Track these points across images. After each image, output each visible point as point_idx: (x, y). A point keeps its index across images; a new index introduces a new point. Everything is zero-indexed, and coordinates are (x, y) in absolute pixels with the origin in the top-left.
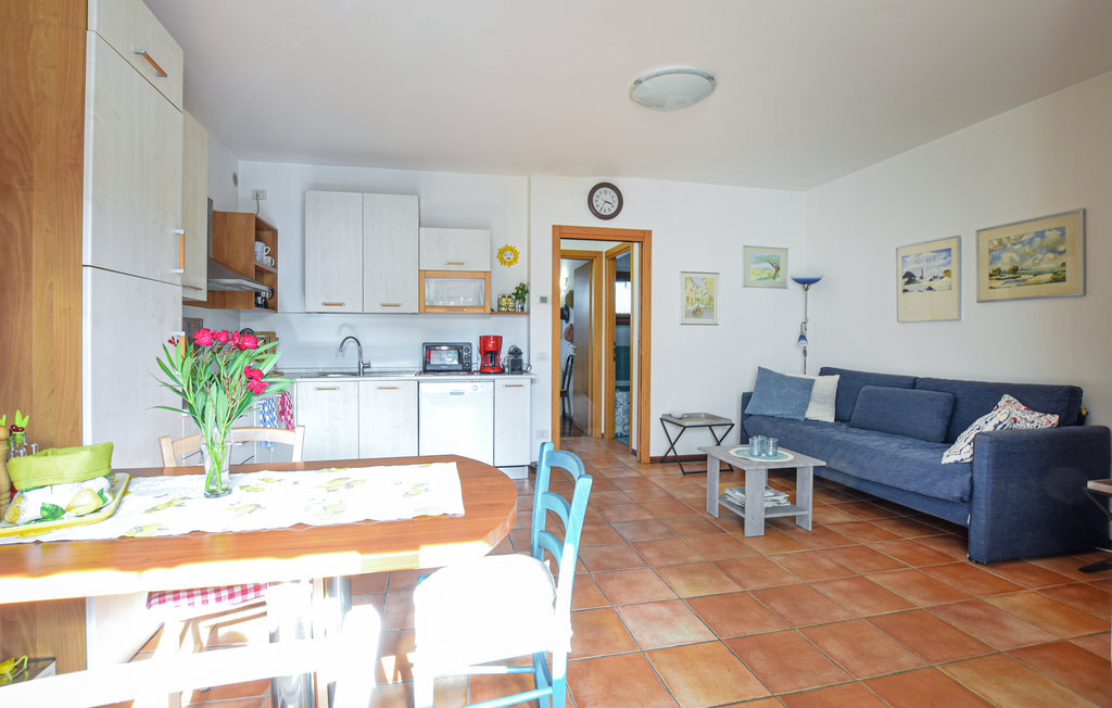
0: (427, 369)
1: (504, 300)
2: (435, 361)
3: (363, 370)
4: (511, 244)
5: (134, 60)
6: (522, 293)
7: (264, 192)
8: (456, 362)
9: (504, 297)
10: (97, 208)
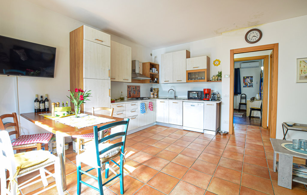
0: (189, 98)
1: (214, 77)
2: (191, 96)
3: (175, 98)
4: (218, 59)
5: (95, 41)
6: (220, 75)
7: (157, 56)
8: (196, 97)
9: (214, 76)
10: (86, 68)
